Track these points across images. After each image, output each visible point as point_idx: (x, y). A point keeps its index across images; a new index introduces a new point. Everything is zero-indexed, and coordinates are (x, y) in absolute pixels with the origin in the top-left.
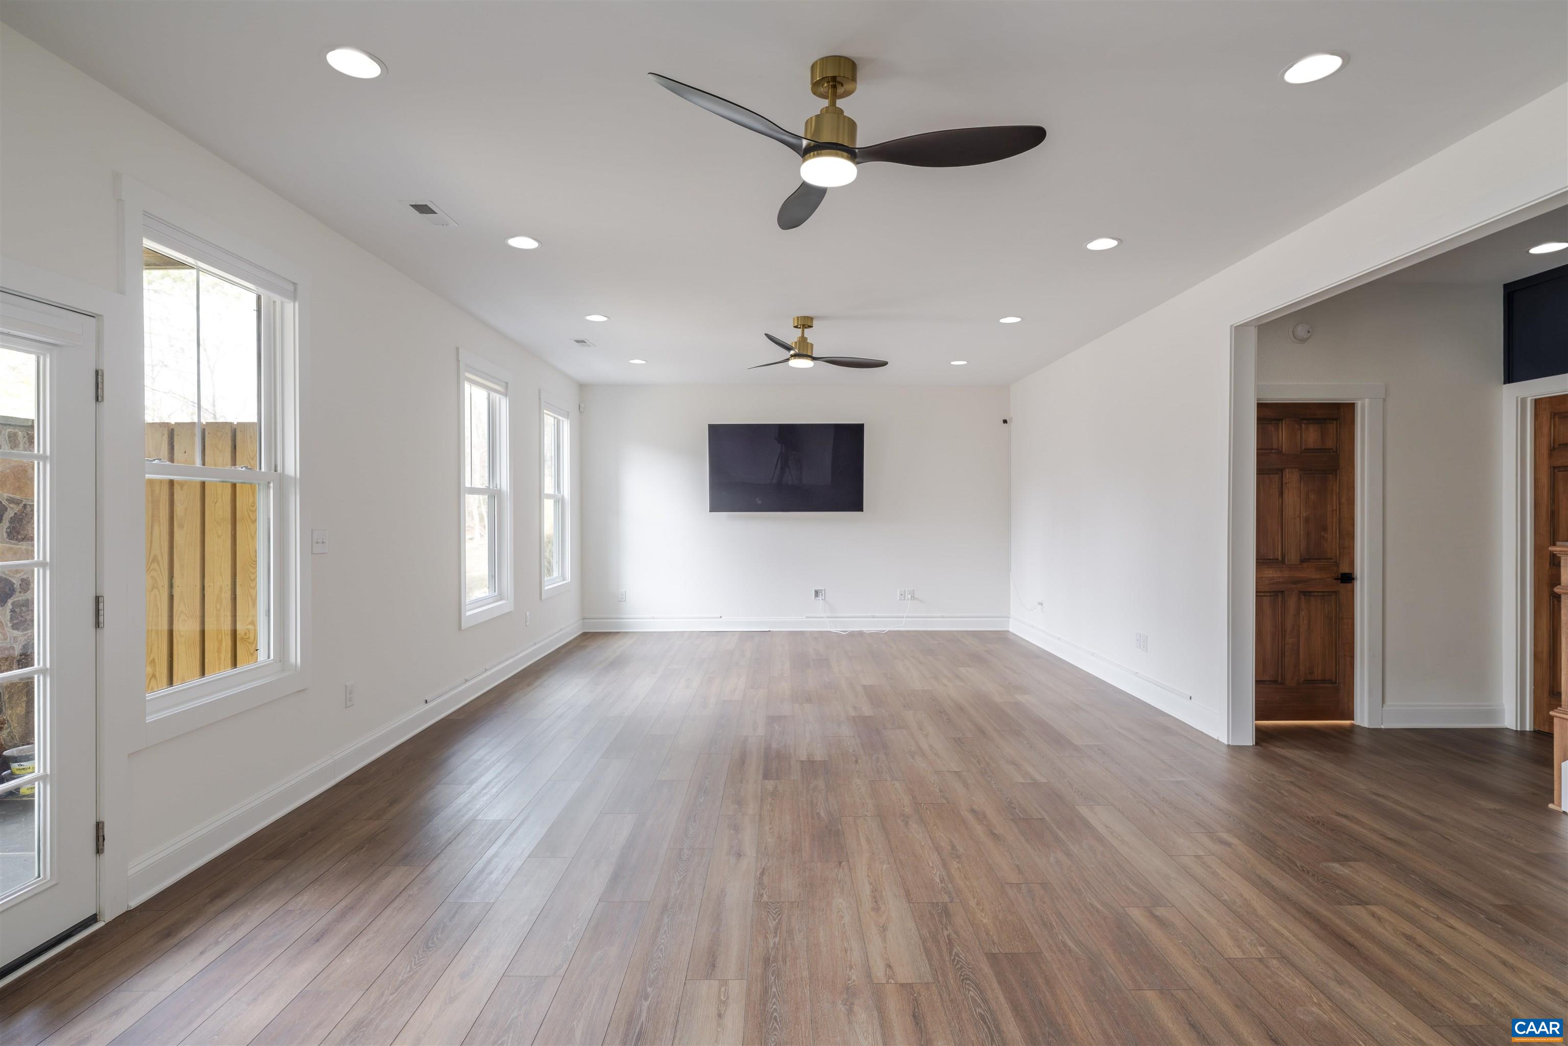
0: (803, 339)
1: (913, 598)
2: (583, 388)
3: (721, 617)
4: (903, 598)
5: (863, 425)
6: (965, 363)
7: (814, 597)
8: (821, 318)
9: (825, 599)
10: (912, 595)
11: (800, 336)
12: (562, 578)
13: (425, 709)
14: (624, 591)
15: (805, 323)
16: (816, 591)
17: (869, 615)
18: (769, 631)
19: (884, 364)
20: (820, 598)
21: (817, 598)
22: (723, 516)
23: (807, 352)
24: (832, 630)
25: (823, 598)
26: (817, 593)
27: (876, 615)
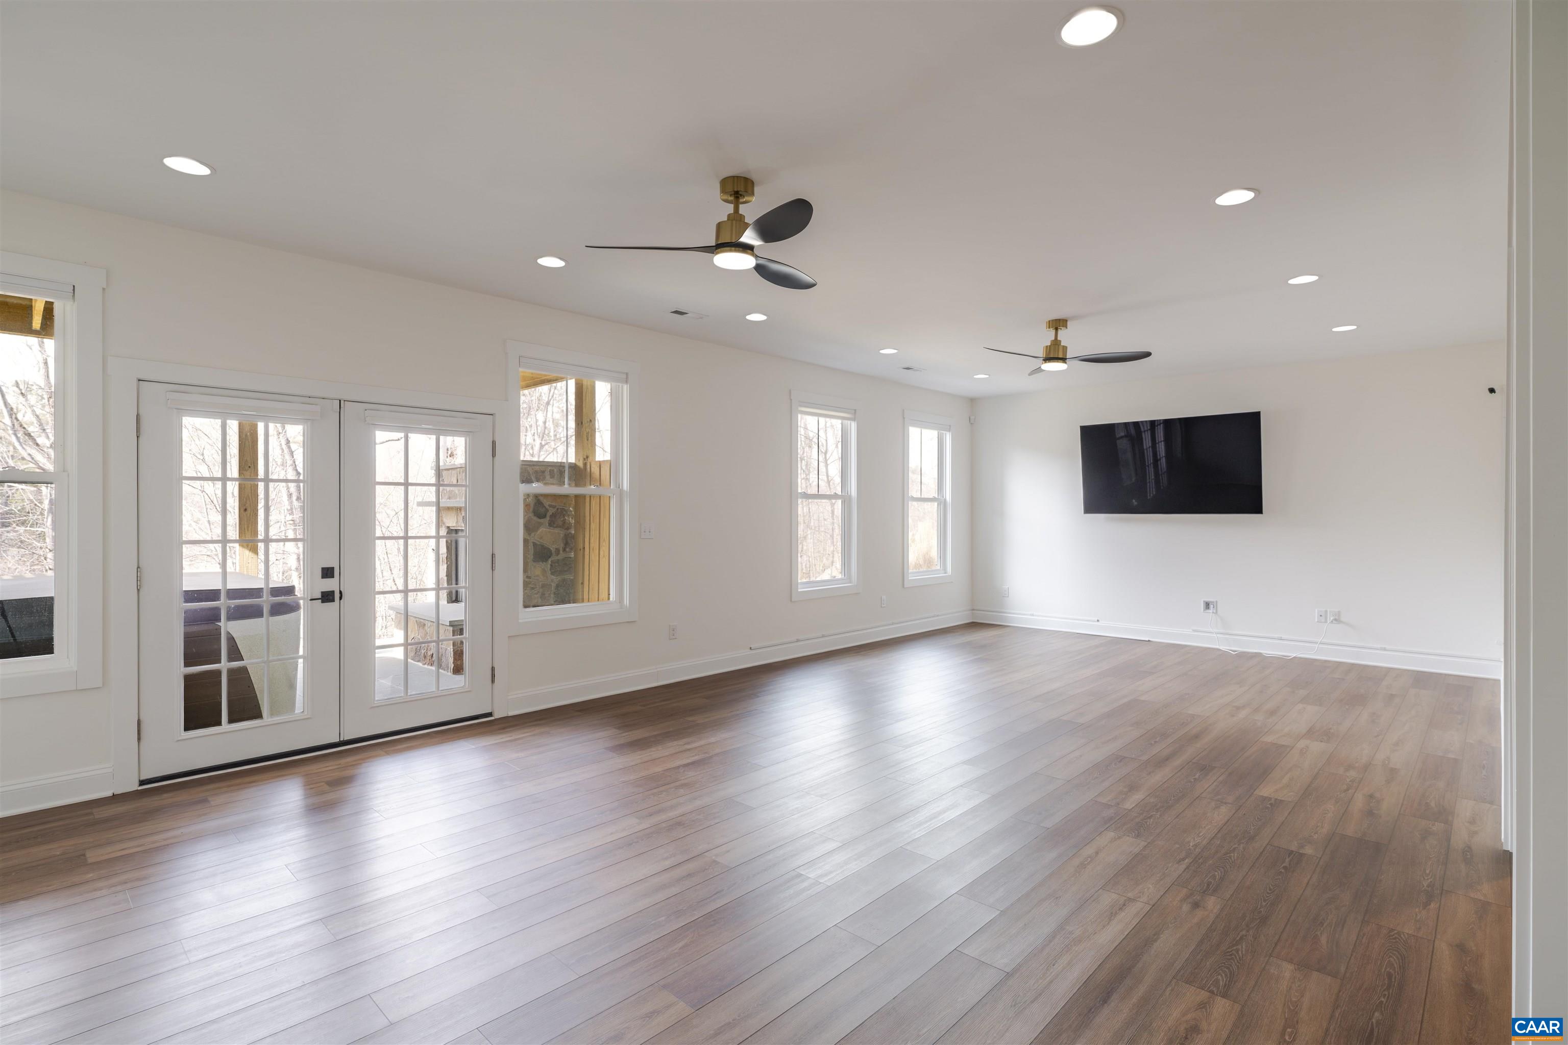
0: (1056, 343)
1: (1337, 620)
2: (973, 403)
3: (1098, 621)
4: (1323, 621)
5: (1259, 412)
6: (1355, 327)
7: (1202, 610)
8: (1075, 318)
9: (1216, 612)
10: (1337, 618)
11: (1053, 339)
12: (943, 572)
13: (749, 653)
14: (1007, 587)
15: (1058, 324)
16: (1207, 603)
17: (1276, 636)
18: (1149, 641)
19: (1148, 354)
20: (1211, 611)
21: (1208, 611)
22: (1101, 518)
23: (1058, 355)
24: (1221, 648)
25: (1215, 611)
26: (1207, 605)
27: (1284, 637)
